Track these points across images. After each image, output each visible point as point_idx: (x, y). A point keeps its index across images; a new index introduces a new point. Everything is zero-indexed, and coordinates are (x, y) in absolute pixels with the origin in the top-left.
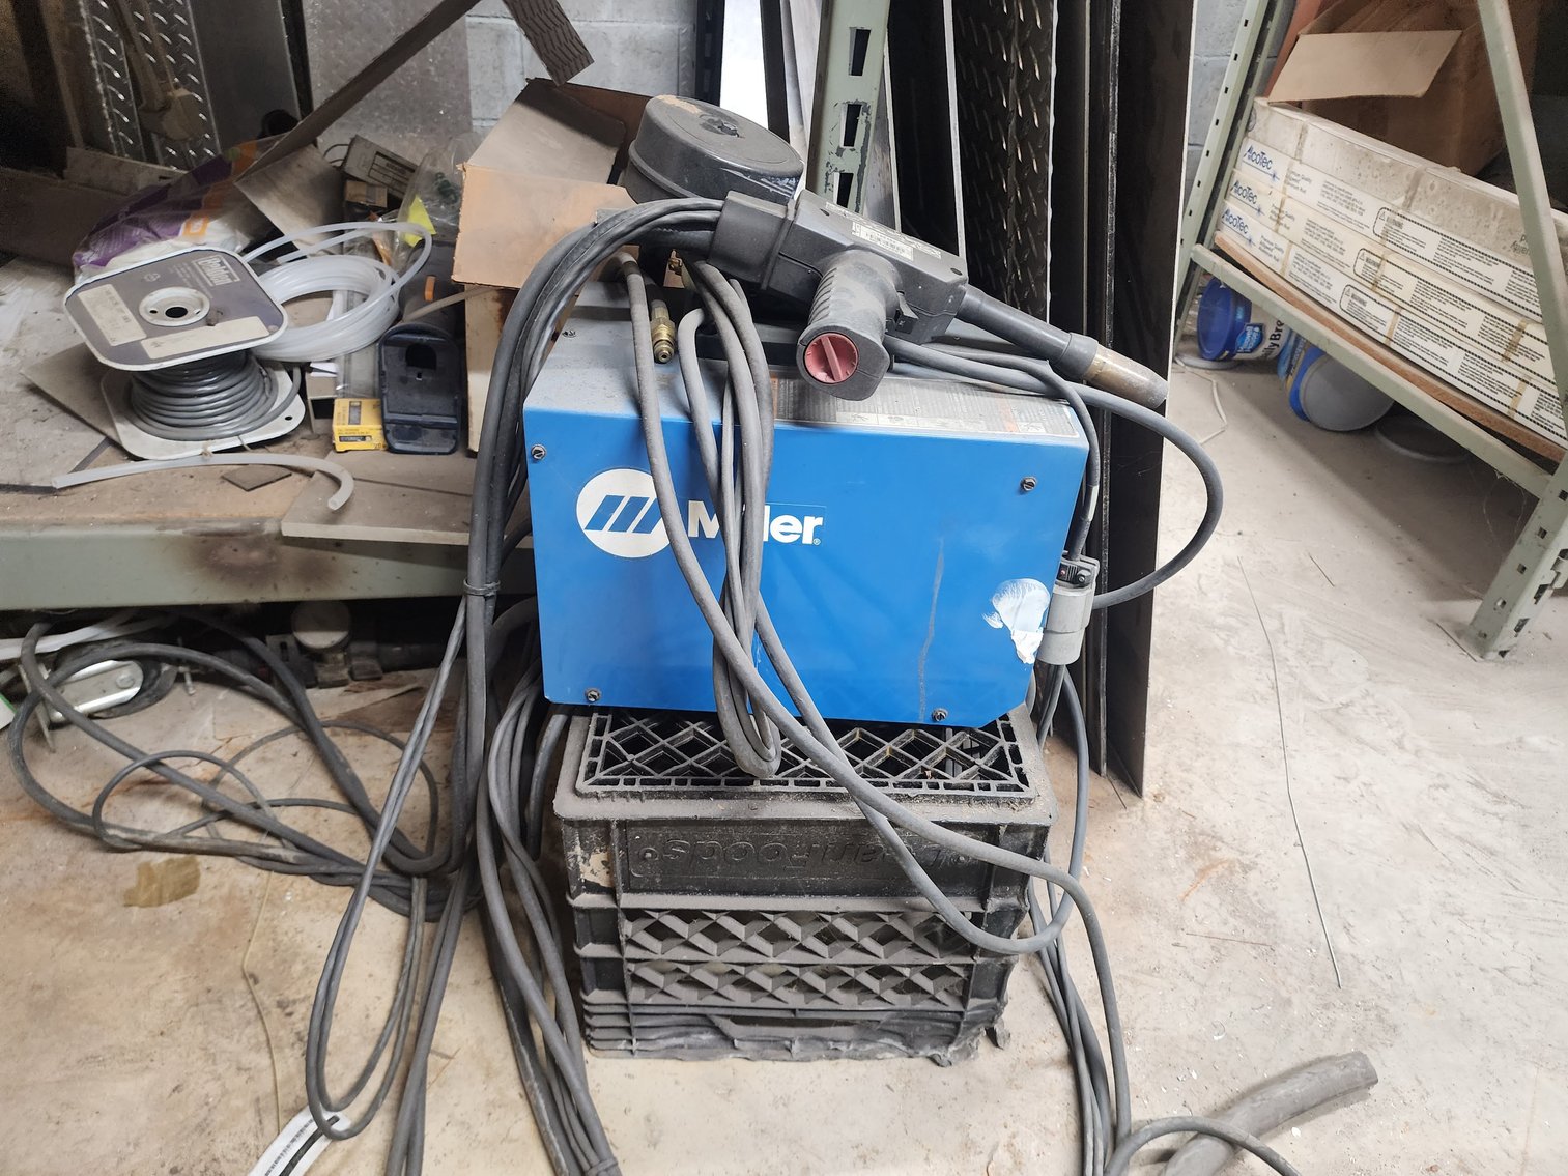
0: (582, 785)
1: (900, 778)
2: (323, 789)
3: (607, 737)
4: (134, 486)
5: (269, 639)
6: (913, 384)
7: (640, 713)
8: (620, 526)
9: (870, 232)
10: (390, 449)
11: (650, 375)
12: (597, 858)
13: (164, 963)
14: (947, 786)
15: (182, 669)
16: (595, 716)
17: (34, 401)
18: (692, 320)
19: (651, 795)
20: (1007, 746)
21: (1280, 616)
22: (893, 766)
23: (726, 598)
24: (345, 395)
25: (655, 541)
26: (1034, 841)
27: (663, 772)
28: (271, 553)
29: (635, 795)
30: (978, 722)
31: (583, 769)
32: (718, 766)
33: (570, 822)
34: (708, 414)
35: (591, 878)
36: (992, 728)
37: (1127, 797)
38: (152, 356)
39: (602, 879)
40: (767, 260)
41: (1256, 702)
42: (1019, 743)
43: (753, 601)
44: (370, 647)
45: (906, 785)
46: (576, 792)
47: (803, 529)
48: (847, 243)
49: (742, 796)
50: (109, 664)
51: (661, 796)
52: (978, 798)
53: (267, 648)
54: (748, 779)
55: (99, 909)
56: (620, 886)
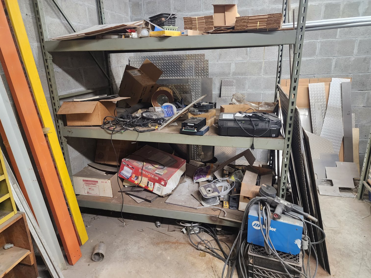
0: (250, 251)
1: (285, 258)
2: (218, 248)
3: (253, 247)
4: (203, 209)
5: (213, 228)
6: (287, 216)
7: (257, 245)
8: (256, 226)
9: (283, 202)
10: (229, 208)
11: (260, 212)
12: (252, 260)
13: (204, 263)
14: (290, 260)
15: (203, 230)
16: (252, 245)
17: (192, 197)
18: (264, 207)
19: (257, 254)
20: (298, 258)
21: (367, 252)
22: (284, 257)
23: (266, 236)
24: (225, 201)
25: (259, 228)
26: (300, 269)
27: (259, 252)
28: (217, 219)
29: (256, 254)
30: (295, 254)
31: (251, 250)
32: (265, 253)
33: (249, 255)
34: (265, 217)
35: (251, 262)
36: (297, 255)
37: (328, 274)
38: (208, 196)
39: (252, 262)
40: (272, 203)
41: (356, 265)
42: (299, 258)
43: (268, 236)
44: (223, 231)
45: (285, 259)
46: (250, 252)
47: (274, 230)
48: (279, 203)
49: (267, 256)
50: (197, 228)
51: (258, 254)
52: (293, 262)
53: (213, 229)
54: (268, 255)
55: (197, 256)
56: (254, 264)
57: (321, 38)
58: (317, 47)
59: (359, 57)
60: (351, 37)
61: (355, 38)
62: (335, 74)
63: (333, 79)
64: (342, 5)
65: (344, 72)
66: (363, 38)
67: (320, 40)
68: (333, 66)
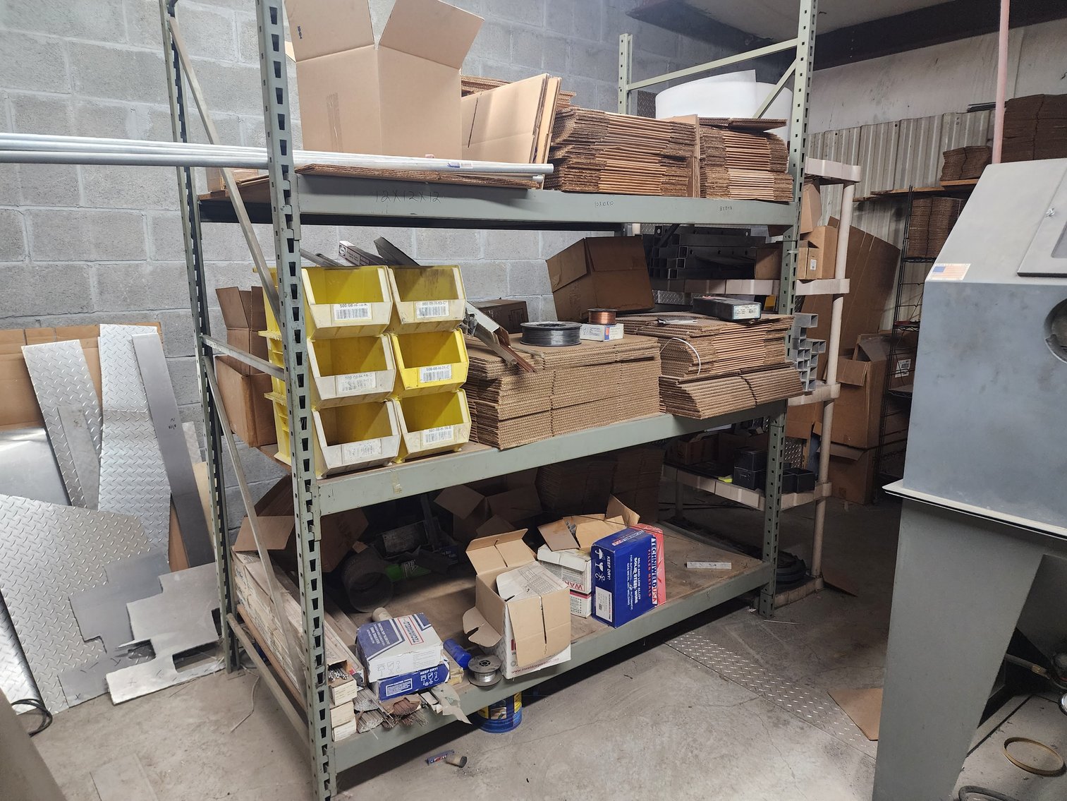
57: (28, 202)
58: (23, 229)
59: (164, 265)
60: (125, 206)
61: (138, 211)
62: (106, 313)
63: (104, 328)
64: (71, 108)
65: (132, 307)
66: (162, 212)
67: (28, 208)
68: (92, 289)
